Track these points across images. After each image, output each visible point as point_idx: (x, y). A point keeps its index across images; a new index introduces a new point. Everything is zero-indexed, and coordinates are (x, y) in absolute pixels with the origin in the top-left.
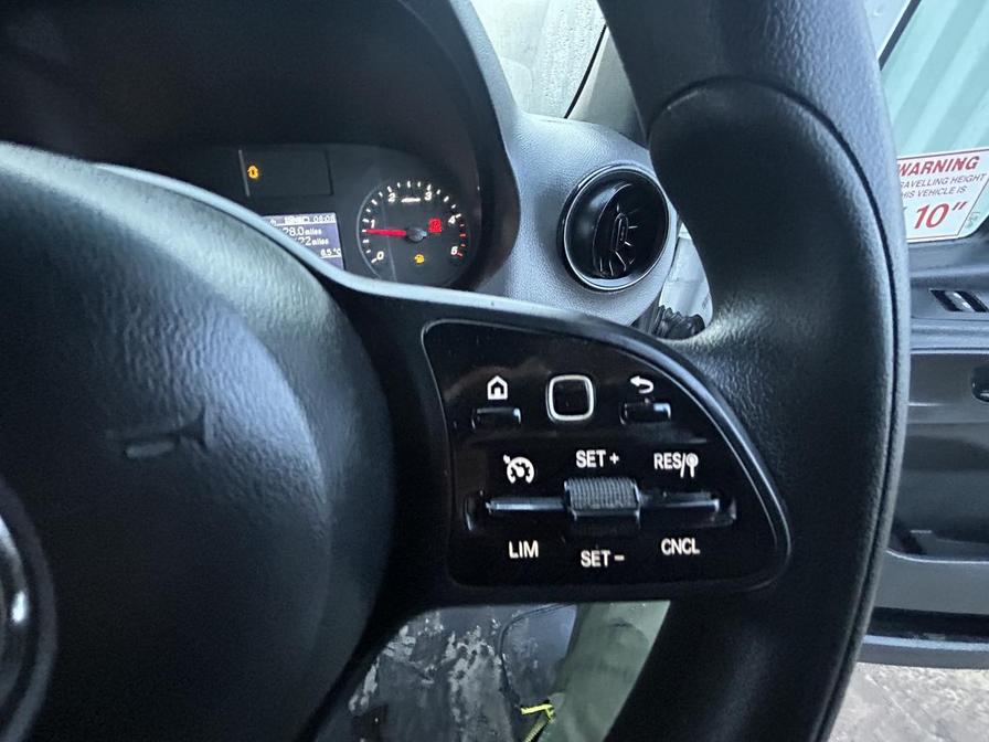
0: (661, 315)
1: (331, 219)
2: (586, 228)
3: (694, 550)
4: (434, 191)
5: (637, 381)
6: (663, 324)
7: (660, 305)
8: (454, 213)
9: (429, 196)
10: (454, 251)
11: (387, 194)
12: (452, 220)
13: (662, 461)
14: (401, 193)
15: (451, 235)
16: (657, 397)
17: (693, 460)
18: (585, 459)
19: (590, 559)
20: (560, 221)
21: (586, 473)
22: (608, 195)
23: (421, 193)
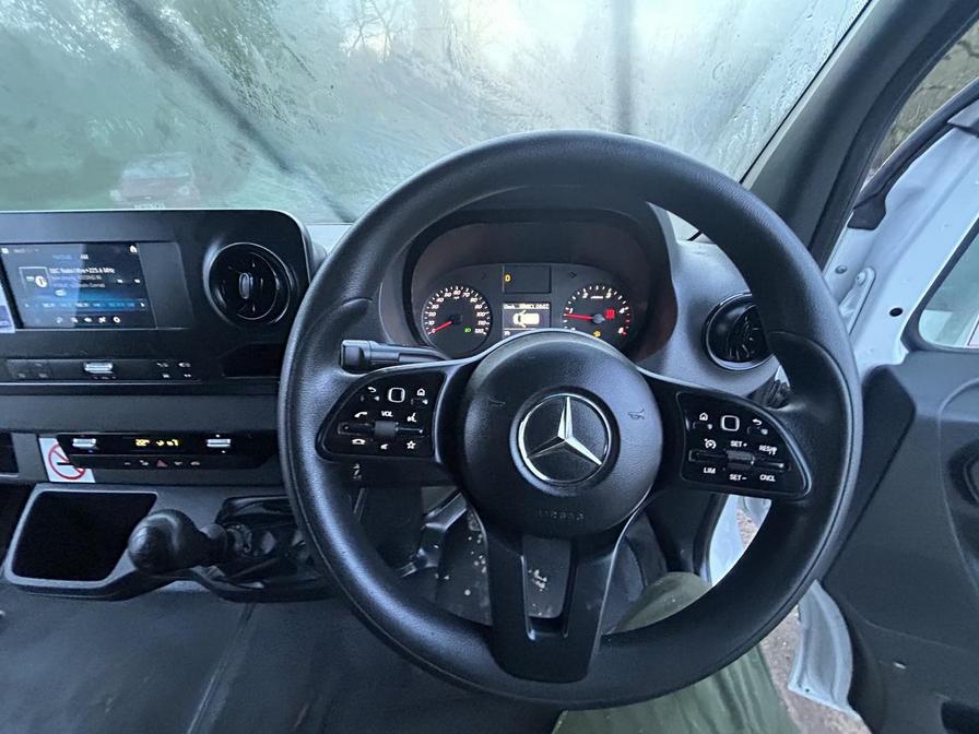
0: (777, 387)
1: (545, 307)
2: (722, 328)
3: (773, 480)
4: (612, 292)
5: (755, 421)
6: (778, 395)
7: (776, 378)
8: (624, 306)
9: (609, 295)
10: (621, 330)
11: (582, 293)
12: (622, 311)
13: (762, 448)
14: (591, 293)
15: (620, 320)
16: (763, 426)
17: (774, 449)
18: (734, 444)
19: (733, 477)
20: (706, 322)
21: (734, 448)
22: (742, 310)
23: (604, 293)
